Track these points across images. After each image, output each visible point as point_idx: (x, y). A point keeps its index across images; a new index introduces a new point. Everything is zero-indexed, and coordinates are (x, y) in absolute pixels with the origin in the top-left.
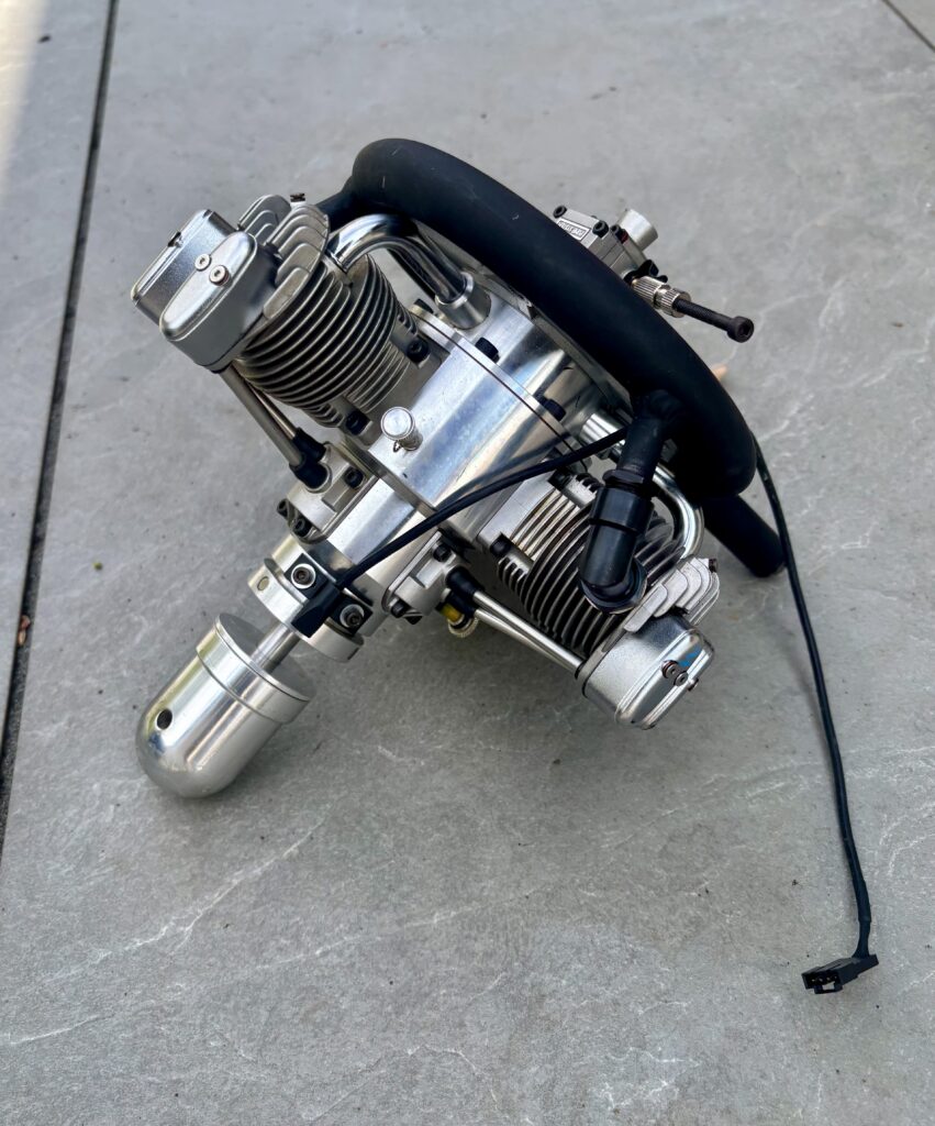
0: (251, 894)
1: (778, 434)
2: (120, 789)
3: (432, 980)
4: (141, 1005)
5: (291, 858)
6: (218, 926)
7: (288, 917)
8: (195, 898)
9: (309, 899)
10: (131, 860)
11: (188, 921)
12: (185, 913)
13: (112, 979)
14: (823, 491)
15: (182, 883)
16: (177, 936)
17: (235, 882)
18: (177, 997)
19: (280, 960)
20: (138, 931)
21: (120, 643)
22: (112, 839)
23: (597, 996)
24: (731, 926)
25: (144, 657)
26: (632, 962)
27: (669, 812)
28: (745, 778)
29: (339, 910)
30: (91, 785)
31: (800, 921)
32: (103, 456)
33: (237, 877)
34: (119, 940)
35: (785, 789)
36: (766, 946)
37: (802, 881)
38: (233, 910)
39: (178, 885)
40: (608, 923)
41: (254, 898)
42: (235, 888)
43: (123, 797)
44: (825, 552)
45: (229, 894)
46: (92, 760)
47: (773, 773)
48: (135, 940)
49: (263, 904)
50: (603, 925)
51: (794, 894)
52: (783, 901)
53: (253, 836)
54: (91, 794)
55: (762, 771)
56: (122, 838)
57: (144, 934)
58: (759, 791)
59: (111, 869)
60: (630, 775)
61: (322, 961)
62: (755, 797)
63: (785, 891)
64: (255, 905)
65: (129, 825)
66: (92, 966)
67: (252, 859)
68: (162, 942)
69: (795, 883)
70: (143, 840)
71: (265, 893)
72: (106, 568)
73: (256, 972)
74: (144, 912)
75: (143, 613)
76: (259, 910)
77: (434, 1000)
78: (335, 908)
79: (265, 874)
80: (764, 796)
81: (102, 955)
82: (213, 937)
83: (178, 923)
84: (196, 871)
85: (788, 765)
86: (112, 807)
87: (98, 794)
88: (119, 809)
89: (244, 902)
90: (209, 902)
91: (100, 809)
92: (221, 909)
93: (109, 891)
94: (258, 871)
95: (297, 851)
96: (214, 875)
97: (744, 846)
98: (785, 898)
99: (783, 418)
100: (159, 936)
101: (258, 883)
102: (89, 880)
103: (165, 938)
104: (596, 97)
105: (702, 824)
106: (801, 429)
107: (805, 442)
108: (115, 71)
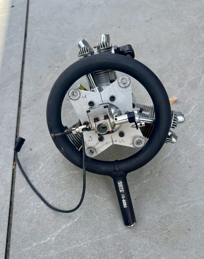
0: (67, 231)
1: (189, 115)
2: (37, 205)
3: (107, 252)
4: (44, 256)
5: (76, 222)
6: (60, 238)
7: (75, 236)
8: (55, 231)
9: (80, 232)
10: (40, 222)
11: (54, 236)
12: (53, 235)
13: (37, 250)
14: (199, 130)
15: (52, 228)
16: (51, 240)
17: (64, 227)
18: (51, 254)
19: (74, 246)
20: (42, 239)
21: (36, 169)
22: (36, 217)
23: (144, 256)
24: (174, 240)
25: (42, 172)
26: (152, 248)
27: (161, 212)
28: (178, 203)
29: (87, 234)
30: (31, 204)
31: (190, 239)
32: (31, 121)
33: (64, 226)
34: (39, 241)
35: (187, 206)
36: (182, 245)
37: (191, 229)
38: (63, 234)
39: (51, 228)
40: (146, 239)
41: (68, 231)
42: (64, 229)
43: (38, 207)
44: (199, 146)
45: (62, 230)
46: (31, 198)
47: (185, 202)
48: (42, 241)
49: (70, 233)
50: (145, 239)
51: (189, 232)
52: (186, 234)
53: (67, 217)
54: (31, 206)
55: (182, 202)
56: (38, 217)
57: (44, 240)
58: (182, 206)
59: (36, 224)
60: (152, 202)
61: (83, 247)
62: (180, 208)
63: (187, 231)
64: (68, 233)
65: (40, 214)
66: (33, 247)
67: (67, 222)
68: (48, 242)
69: (189, 229)
70: (43, 217)
71: (70, 230)
72: (33, 149)
73: (69, 249)
74: (44, 235)
75: (41, 161)
76: (69, 234)
77: (108, 256)
78: (86, 234)
79: (70, 226)
80: (182, 208)
81: (35, 245)
82: (59, 241)
83: (51, 237)
84: (55, 225)
85: (188, 200)
86: (36, 209)
87: (33, 206)
88: (38, 210)
89: (66, 232)
90: (58, 232)
91: (33, 209)
92: (61, 234)
93: (36, 229)
94: (69, 225)
95: (77, 220)
96: (59, 226)
97: (178, 220)
98: (187, 233)
99: (190, 110)
100: (47, 240)
101: (69, 228)
102: (31, 227)
103: (48, 241)
104: (147, 21)
105: (168, 214)
106: (194, 113)
107: (196, 117)
108: (30, 16)
